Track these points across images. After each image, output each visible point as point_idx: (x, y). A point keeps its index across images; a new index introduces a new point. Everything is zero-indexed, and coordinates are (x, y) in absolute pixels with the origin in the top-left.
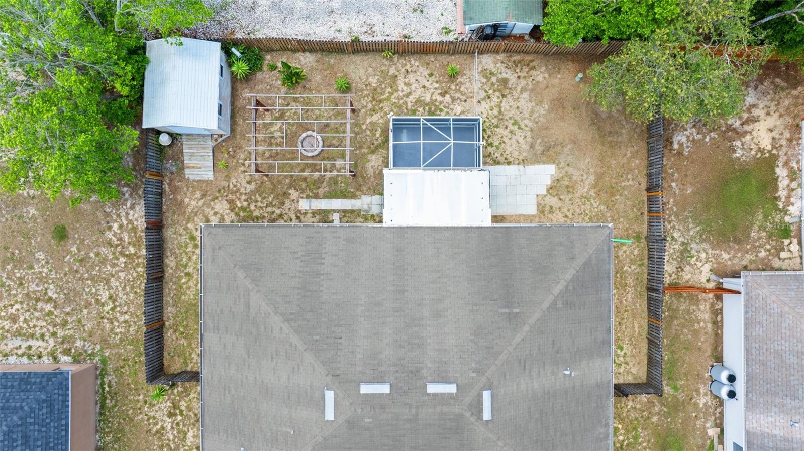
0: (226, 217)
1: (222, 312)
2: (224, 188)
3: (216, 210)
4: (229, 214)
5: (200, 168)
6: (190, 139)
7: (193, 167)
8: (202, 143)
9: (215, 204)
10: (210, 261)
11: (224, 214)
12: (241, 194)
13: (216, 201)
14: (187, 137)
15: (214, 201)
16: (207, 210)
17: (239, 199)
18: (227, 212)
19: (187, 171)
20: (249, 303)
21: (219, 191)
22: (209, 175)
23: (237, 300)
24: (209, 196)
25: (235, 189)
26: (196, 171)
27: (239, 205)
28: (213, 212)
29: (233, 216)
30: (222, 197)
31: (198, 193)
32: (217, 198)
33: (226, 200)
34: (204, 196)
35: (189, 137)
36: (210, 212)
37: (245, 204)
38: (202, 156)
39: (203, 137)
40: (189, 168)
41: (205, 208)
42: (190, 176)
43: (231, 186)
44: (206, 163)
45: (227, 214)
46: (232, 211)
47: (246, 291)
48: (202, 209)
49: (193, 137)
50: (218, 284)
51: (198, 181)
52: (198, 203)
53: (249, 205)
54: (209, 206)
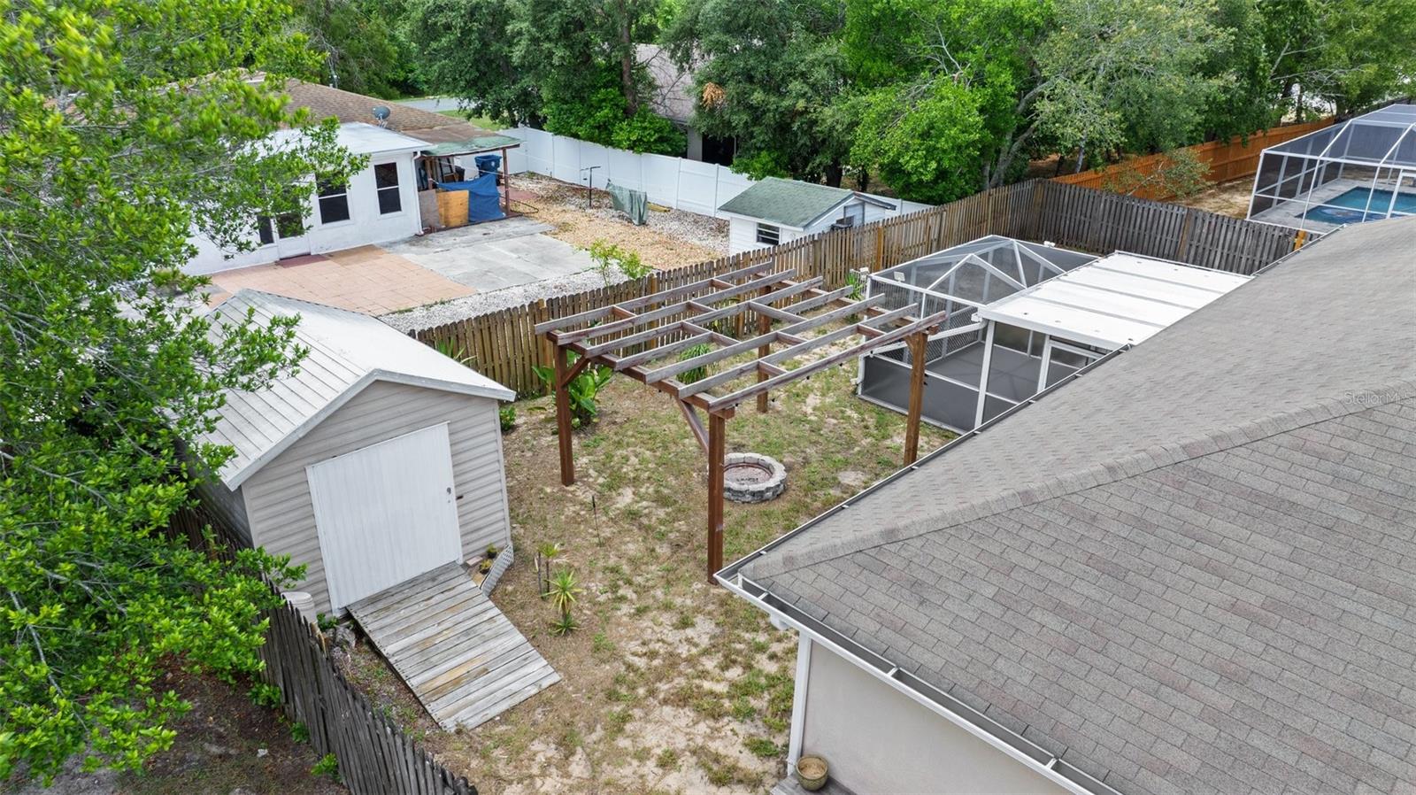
0: (716, 746)
1: (1230, 677)
2: (618, 680)
3: (659, 751)
4: (714, 730)
5: (486, 671)
6: (387, 609)
7: (457, 682)
8: (438, 598)
9: (634, 737)
10: (907, 611)
11: (700, 741)
12: (690, 661)
13: (628, 727)
14: (370, 609)
15: (621, 730)
16: (627, 771)
17: (704, 674)
18: (703, 727)
19: (437, 709)
20: (1255, 496)
21: (612, 696)
22: (537, 673)
23: (1205, 550)
24: (591, 729)
25: (656, 662)
26: (477, 689)
27: (721, 688)
28: (651, 764)
29: (735, 725)
30: (637, 702)
31: (537, 746)
32: (625, 718)
33: (665, 702)
34: (567, 744)
35: (380, 605)
36: (644, 770)
37: (735, 673)
38: (467, 632)
39: (434, 579)
40: (440, 692)
41: (608, 772)
42: (462, 715)
43: (641, 663)
44: (492, 644)
45: (711, 738)
46: (716, 715)
47: (1180, 485)
48: (603, 778)
49: (397, 598)
50: (1052, 622)
51: (505, 716)
52: (568, 775)
53: (748, 667)
54: (619, 757)
